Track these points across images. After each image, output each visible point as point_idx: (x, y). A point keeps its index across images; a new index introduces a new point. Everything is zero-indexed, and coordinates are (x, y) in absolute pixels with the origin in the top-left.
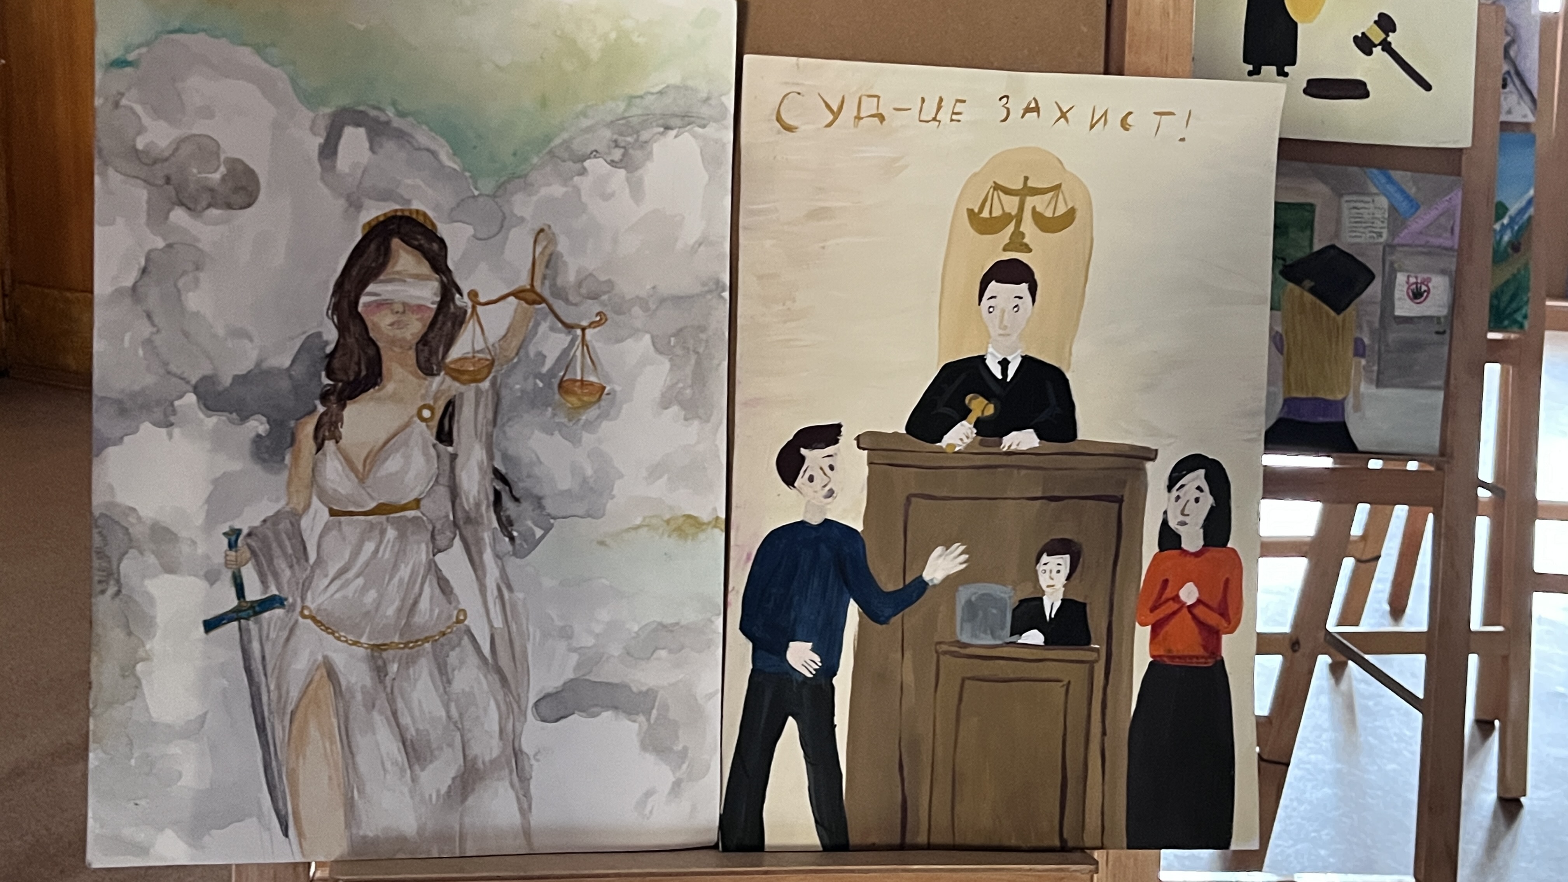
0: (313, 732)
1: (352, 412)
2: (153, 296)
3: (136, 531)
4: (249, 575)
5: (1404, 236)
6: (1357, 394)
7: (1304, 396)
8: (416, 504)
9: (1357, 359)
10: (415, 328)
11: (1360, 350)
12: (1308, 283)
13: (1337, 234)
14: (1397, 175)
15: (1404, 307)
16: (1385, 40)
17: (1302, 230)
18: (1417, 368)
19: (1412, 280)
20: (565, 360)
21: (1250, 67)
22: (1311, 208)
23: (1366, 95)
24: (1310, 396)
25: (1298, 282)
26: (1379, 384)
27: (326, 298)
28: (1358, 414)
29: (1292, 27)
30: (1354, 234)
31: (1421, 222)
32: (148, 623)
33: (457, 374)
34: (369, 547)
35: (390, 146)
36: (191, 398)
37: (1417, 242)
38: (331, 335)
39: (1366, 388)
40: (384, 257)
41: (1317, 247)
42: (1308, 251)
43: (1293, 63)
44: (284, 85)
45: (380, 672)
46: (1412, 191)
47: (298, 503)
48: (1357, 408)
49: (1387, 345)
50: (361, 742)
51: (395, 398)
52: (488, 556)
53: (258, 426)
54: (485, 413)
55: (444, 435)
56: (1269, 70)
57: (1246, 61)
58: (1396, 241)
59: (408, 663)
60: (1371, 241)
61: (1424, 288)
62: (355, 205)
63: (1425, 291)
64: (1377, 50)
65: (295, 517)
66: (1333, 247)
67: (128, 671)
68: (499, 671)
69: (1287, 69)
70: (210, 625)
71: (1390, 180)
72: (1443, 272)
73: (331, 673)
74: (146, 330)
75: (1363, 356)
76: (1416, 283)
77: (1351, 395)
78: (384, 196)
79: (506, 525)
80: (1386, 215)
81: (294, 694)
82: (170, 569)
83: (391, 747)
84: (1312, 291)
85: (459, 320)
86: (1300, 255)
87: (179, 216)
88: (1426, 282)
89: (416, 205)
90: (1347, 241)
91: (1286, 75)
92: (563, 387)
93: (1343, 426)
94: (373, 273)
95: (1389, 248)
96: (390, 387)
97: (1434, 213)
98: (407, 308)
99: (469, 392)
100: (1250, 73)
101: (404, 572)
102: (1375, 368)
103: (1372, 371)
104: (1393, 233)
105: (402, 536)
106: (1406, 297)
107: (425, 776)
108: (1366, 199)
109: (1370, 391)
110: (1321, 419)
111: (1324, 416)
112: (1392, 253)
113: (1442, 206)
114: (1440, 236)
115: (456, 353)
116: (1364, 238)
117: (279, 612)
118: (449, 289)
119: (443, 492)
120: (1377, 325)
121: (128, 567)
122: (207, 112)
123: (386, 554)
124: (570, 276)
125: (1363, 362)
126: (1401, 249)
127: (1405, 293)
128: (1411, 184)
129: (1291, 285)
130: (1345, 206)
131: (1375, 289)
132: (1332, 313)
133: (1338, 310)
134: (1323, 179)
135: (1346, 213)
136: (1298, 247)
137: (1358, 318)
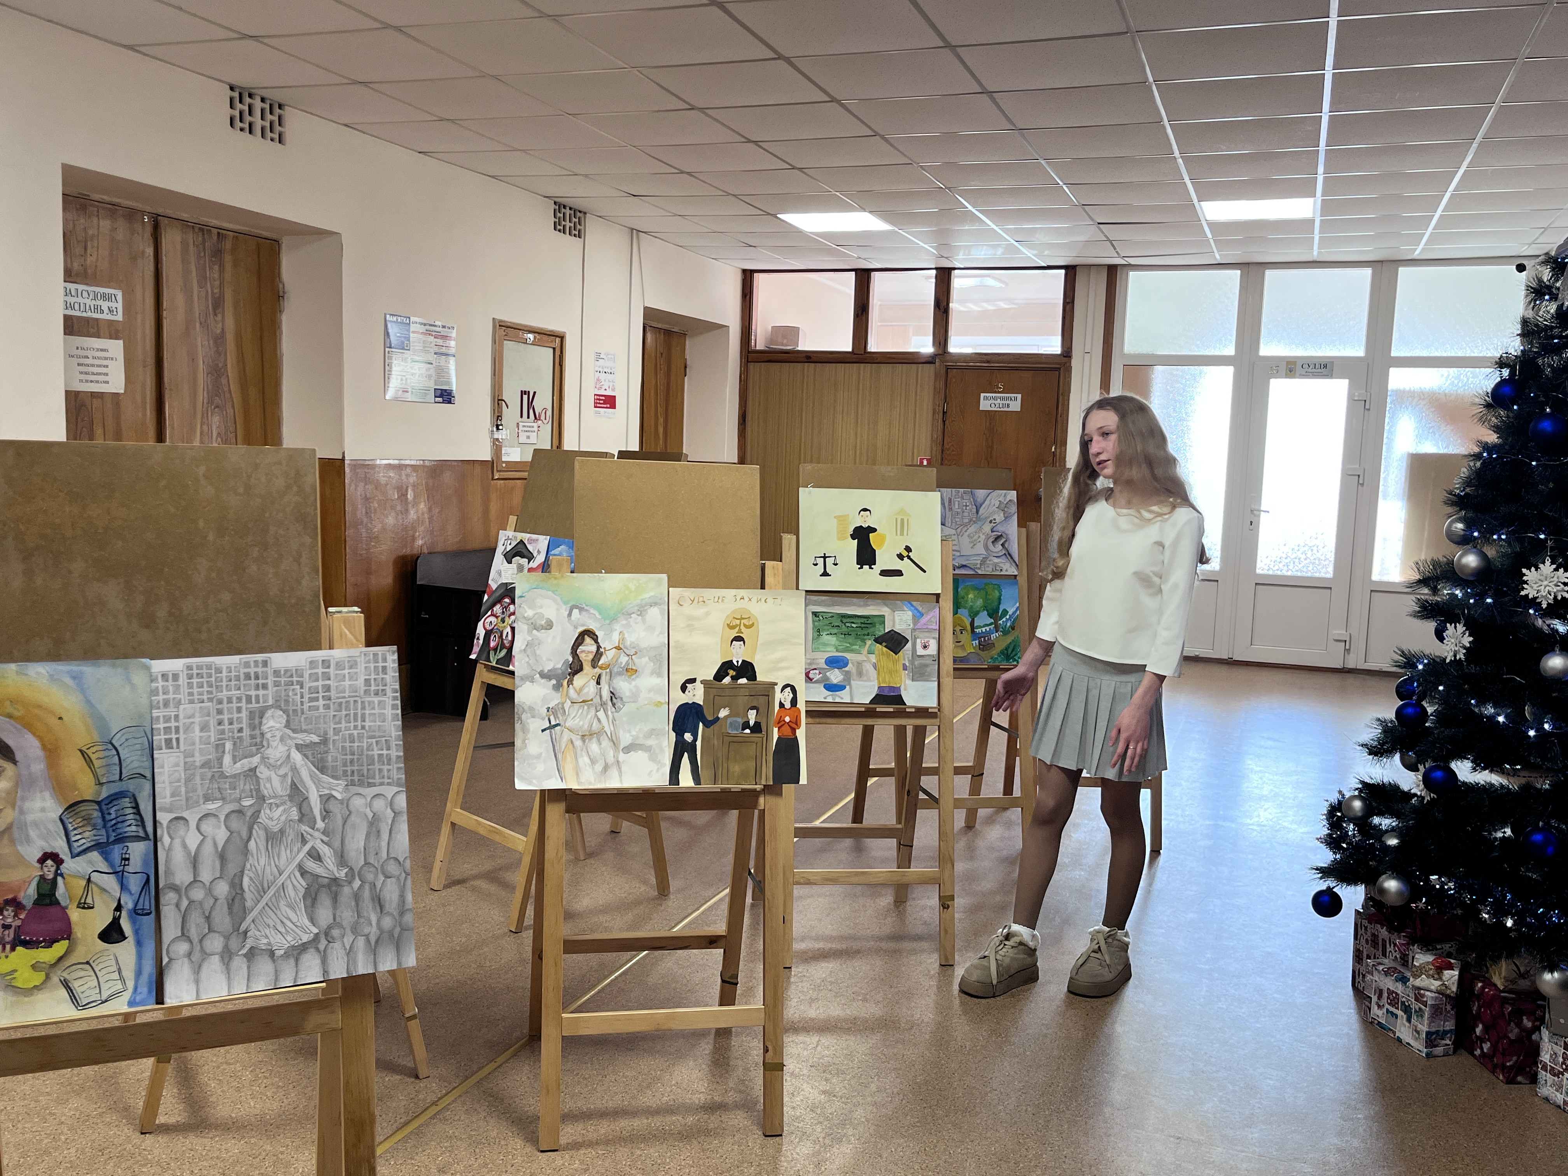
0: (568, 757)
1: (576, 677)
2: (529, 651)
3: (525, 708)
4: (552, 718)
5: (919, 626)
6: (905, 685)
7: (886, 686)
8: (592, 700)
9: (904, 671)
10: (591, 657)
11: (905, 668)
12: (884, 644)
13: (894, 626)
14: (914, 603)
15: (920, 651)
16: (908, 555)
18: (925, 674)
19: (923, 641)
20: (627, 663)
21: (859, 566)
22: (883, 616)
23: (902, 575)
24: (888, 685)
25: (881, 644)
26: (913, 680)
27: (569, 651)
29: (874, 552)
31: (924, 620)
32: (528, 731)
33: (601, 668)
34: (581, 711)
35: (584, 613)
36: (538, 675)
37: (924, 628)
38: (571, 659)
40: (583, 640)
43: (875, 564)
44: (559, 600)
45: (584, 741)
46: (920, 609)
47: (563, 700)
48: (905, 690)
49: (915, 665)
50: (580, 760)
51: (586, 674)
52: (609, 713)
53: (554, 682)
54: (608, 677)
55: (598, 683)
56: (866, 567)
57: (857, 564)
58: (916, 628)
59: (590, 740)
61: (927, 644)
62: (576, 627)
63: (928, 646)
64: (906, 559)
65: (563, 704)
66: (893, 630)
67: (524, 741)
68: (613, 741)
69: (873, 566)
70: (543, 731)
71: (912, 605)
72: (934, 638)
73: (572, 742)
74: (527, 659)
75: (906, 670)
76: (925, 643)
77: (903, 685)
78: (583, 625)
79: (614, 705)
80: (911, 619)
81: (563, 747)
82: (533, 717)
83: (587, 760)
84: (885, 647)
85: (601, 654)
86: (880, 634)
87: (535, 632)
88: (928, 642)
89: (591, 627)
90: (897, 629)
91: (872, 568)
92: (627, 670)
93: (900, 697)
94: (580, 644)
95: (914, 630)
96: (585, 671)
97: (929, 617)
98: (589, 652)
99: (604, 672)
100: (859, 569)
101: (589, 717)
104: (915, 624)
105: (588, 708)
106: (921, 648)
107: (596, 767)
108: (903, 612)
110: (892, 694)
111: (893, 692)
113: (932, 614)
114: (931, 625)
115: (600, 663)
116: (904, 627)
117: (558, 727)
118: (599, 647)
119: (598, 697)
121: (524, 716)
122: (541, 607)
123: (585, 712)
124: (628, 643)
125: (907, 672)
126: (917, 630)
127: (920, 646)
128: (919, 606)
129: (878, 645)
130: (897, 616)
132: (894, 655)
133: (896, 654)
134: (887, 605)
135: (897, 618)
136: (880, 631)
137: (904, 656)
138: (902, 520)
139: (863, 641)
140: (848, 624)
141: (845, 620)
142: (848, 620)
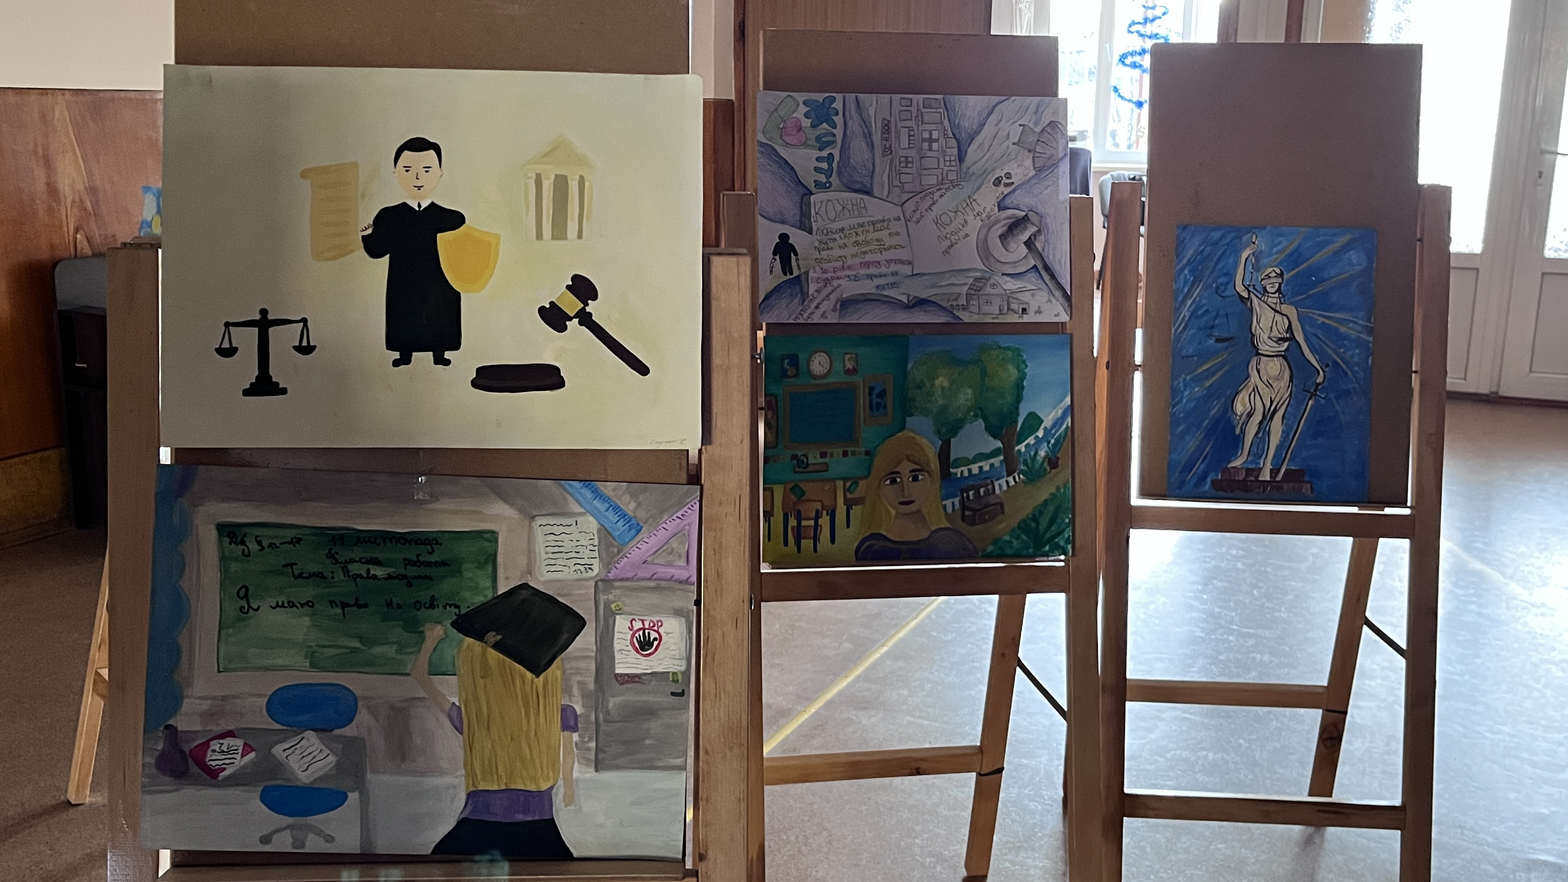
5: (622, 567)
6: (569, 781)
7: (495, 788)
9: (566, 733)
11: (569, 722)
12: (492, 637)
13: (529, 571)
14: (607, 488)
15: (628, 662)
16: (583, 309)
17: (481, 566)
18: (648, 742)
19: (638, 625)
21: (396, 355)
22: (491, 537)
23: (560, 384)
24: (503, 787)
25: (479, 636)
26: (600, 766)
28: (572, 807)
29: (452, 299)
30: (553, 568)
31: (644, 547)
37: (641, 575)
39: (581, 772)
41: (502, 589)
42: (490, 595)
43: (456, 346)
46: (630, 507)
48: (570, 800)
49: (608, 713)
56: (423, 359)
57: (390, 347)
58: (611, 576)
60: (580, 576)
61: (654, 635)
63: (655, 639)
64: (573, 325)
66: (525, 586)
69: (448, 355)
71: (598, 494)
72: (678, 613)
75: (574, 729)
76: (644, 629)
77: (560, 782)
80: (596, 542)
84: (497, 646)
86: (479, 600)
88: (656, 626)
90: (544, 579)
91: (447, 362)
93: (551, 826)
95: (604, 584)
97: (662, 535)
100: (396, 363)
102: (593, 745)
103: (589, 749)
104: (607, 563)
106: (630, 648)
108: (565, 521)
109: (587, 775)
110: (520, 817)
111: (524, 812)
112: (606, 591)
113: (672, 526)
114: (670, 565)
116: (568, 573)
120: (592, 686)
125: (575, 737)
126: (617, 584)
127: (628, 643)
128: (627, 497)
129: (469, 640)
130: (539, 534)
131: (586, 640)
132: (529, 675)
133: (537, 671)
134: (503, 496)
135: (541, 541)
136: (476, 589)
137: (566, 679)
138: (561, 183)
139: (415, 628)
140: (355, 568)
141: (343, 555)
142: (358, 553)
